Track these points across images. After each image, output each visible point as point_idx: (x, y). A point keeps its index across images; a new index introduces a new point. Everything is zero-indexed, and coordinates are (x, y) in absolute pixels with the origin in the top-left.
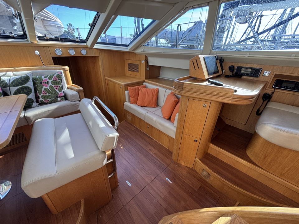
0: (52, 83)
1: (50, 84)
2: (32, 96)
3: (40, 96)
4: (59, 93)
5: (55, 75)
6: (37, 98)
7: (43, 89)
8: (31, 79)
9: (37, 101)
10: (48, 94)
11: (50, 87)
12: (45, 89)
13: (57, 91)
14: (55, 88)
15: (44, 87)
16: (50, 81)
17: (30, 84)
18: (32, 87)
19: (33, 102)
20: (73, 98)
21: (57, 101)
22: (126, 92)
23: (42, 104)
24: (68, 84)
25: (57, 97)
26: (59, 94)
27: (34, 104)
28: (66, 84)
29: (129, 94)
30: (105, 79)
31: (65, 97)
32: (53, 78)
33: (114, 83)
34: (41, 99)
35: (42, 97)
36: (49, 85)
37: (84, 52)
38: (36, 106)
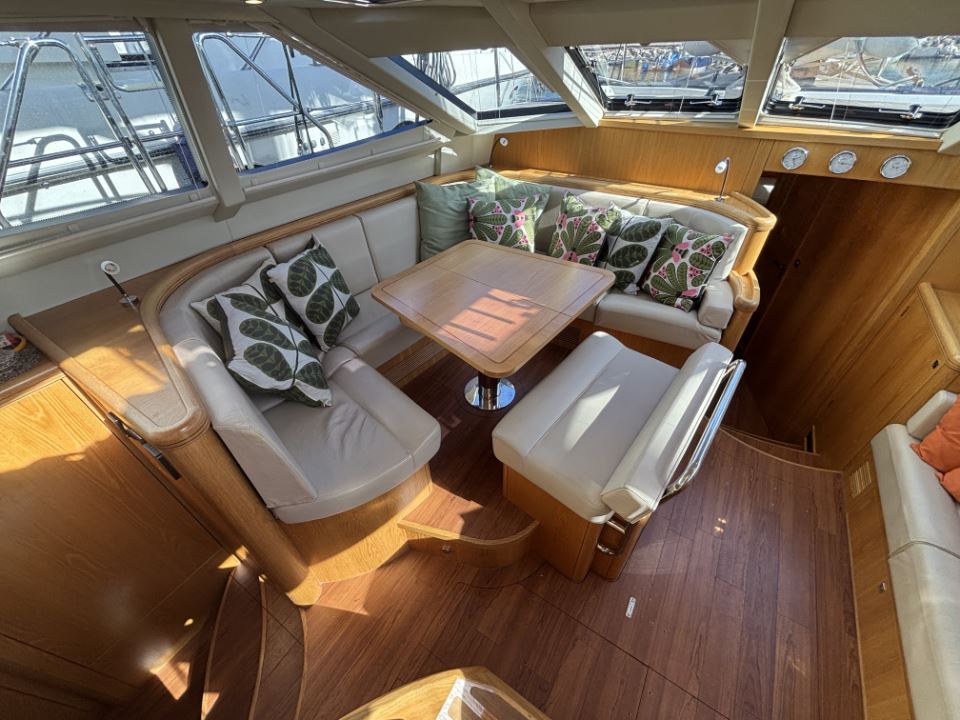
0: (693, 259)
1: (686, 260)
2: (637, 270)
3: (653, 274)
4: (690, 287)
5: (712, 243)
6: (646, 274)
7: (666, 264)
8: (662, 231)
9: (640, 284)
10: (667, 280)
11: (683, 266)
12: (671, 265)
13: (689, 281)
14: (689, 272)
15: (671, 260)
16: (691, 252)
17: (651, 245)
18: (651, 251)
19: (632, 281)
20: (709, 317)
21: (671, 304)
22: (943, 397)
23: (643, 292)
24: (738, 266)
25: (679, 295)
26: (686, 289)
27: (632, 288)
28: (731, 265)
29: (945, 410)
30: (914, 289)
31: (697, 304)
32: (704, 247)
33: (930, 328)
34: (649, 282)
35: (653, 280)
36: (683, 260)
37: (894, 169)
38: (631, 294)
